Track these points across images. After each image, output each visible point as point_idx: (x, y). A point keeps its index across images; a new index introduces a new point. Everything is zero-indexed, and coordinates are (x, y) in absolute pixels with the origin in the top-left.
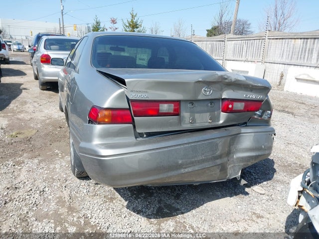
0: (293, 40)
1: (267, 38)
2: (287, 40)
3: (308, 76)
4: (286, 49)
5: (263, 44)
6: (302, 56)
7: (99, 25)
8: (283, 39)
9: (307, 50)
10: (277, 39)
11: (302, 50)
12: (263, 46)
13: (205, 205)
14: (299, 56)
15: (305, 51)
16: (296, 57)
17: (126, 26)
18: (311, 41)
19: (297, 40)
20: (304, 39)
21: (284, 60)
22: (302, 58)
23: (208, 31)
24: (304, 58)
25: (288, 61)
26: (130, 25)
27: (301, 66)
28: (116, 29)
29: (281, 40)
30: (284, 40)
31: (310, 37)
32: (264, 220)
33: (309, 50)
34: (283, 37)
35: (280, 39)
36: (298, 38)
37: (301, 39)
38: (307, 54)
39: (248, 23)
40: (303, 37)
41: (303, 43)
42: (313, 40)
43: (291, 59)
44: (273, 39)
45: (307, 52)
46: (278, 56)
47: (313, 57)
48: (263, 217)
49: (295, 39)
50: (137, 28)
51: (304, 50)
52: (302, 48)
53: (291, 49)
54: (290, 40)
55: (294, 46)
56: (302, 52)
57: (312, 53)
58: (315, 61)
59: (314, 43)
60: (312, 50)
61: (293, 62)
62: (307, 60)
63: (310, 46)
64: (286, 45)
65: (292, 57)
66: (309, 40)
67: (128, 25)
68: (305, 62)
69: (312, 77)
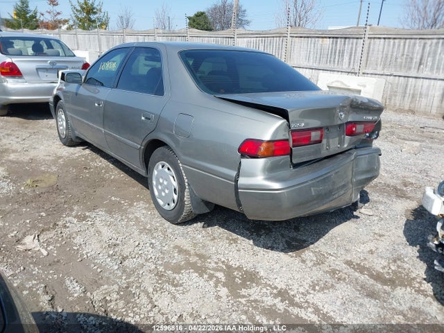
0: (321, 40)
1: (289, 35)
2: (313, 39)
3: (342, 83)
4: (312, 50)
5: (284, 43)
6: (332, 59)
7: (27, 7)
8: (308, 37)
9: (338, 51)
10: (301, 37)
11: (331, 52)
12: (284, 46)
13: (330, 232)
14: (329, 60)
15: (335, 52)
16: (325, 59)
17: (77, 10)
18: (341, 41)
19: (325, 39)
20: (333, 38)
21: (311, 64)
22: (332, 62)
23: (190, 18)
24: (334, 62)
25: (315, 65)
26: (83, 9)
27: (331, 71)
28: (59, 13)
29: (306, 39)
30: (310, 39)
31: (340, 36)
32: (386, 237)
33: (339, 53)
34: (308, 35)
35: (305, 37)
36: (326, 37)
37: (330, 38)
38: (337, 57)
39: (243, 9)
40: (333, 36)
41: (333, 44)
42: (343, 40)
43: (319, 63)
44: (296, 37)
45: (337, 54)
46: (304, 58)
47: (345, 60)
48: (383, 235)
49: (323, 38)
50: (95, 13)
51: (333, 52)
52: (332, 49)
53: (319, 51)
54: (317, 39)
55: (321, 47)
56: (331, 55)
57: (343, 56)
58: (347, 66)
59: (345, 44)
60: (343, 53)
61: (321, 66)
62: (338, 64)
63: (340, 47)
64: (313, 45)
65: (320, 60)
66: (339, 40)
67: (79, 8)
68: (336, 67)
69: (346, 85)
